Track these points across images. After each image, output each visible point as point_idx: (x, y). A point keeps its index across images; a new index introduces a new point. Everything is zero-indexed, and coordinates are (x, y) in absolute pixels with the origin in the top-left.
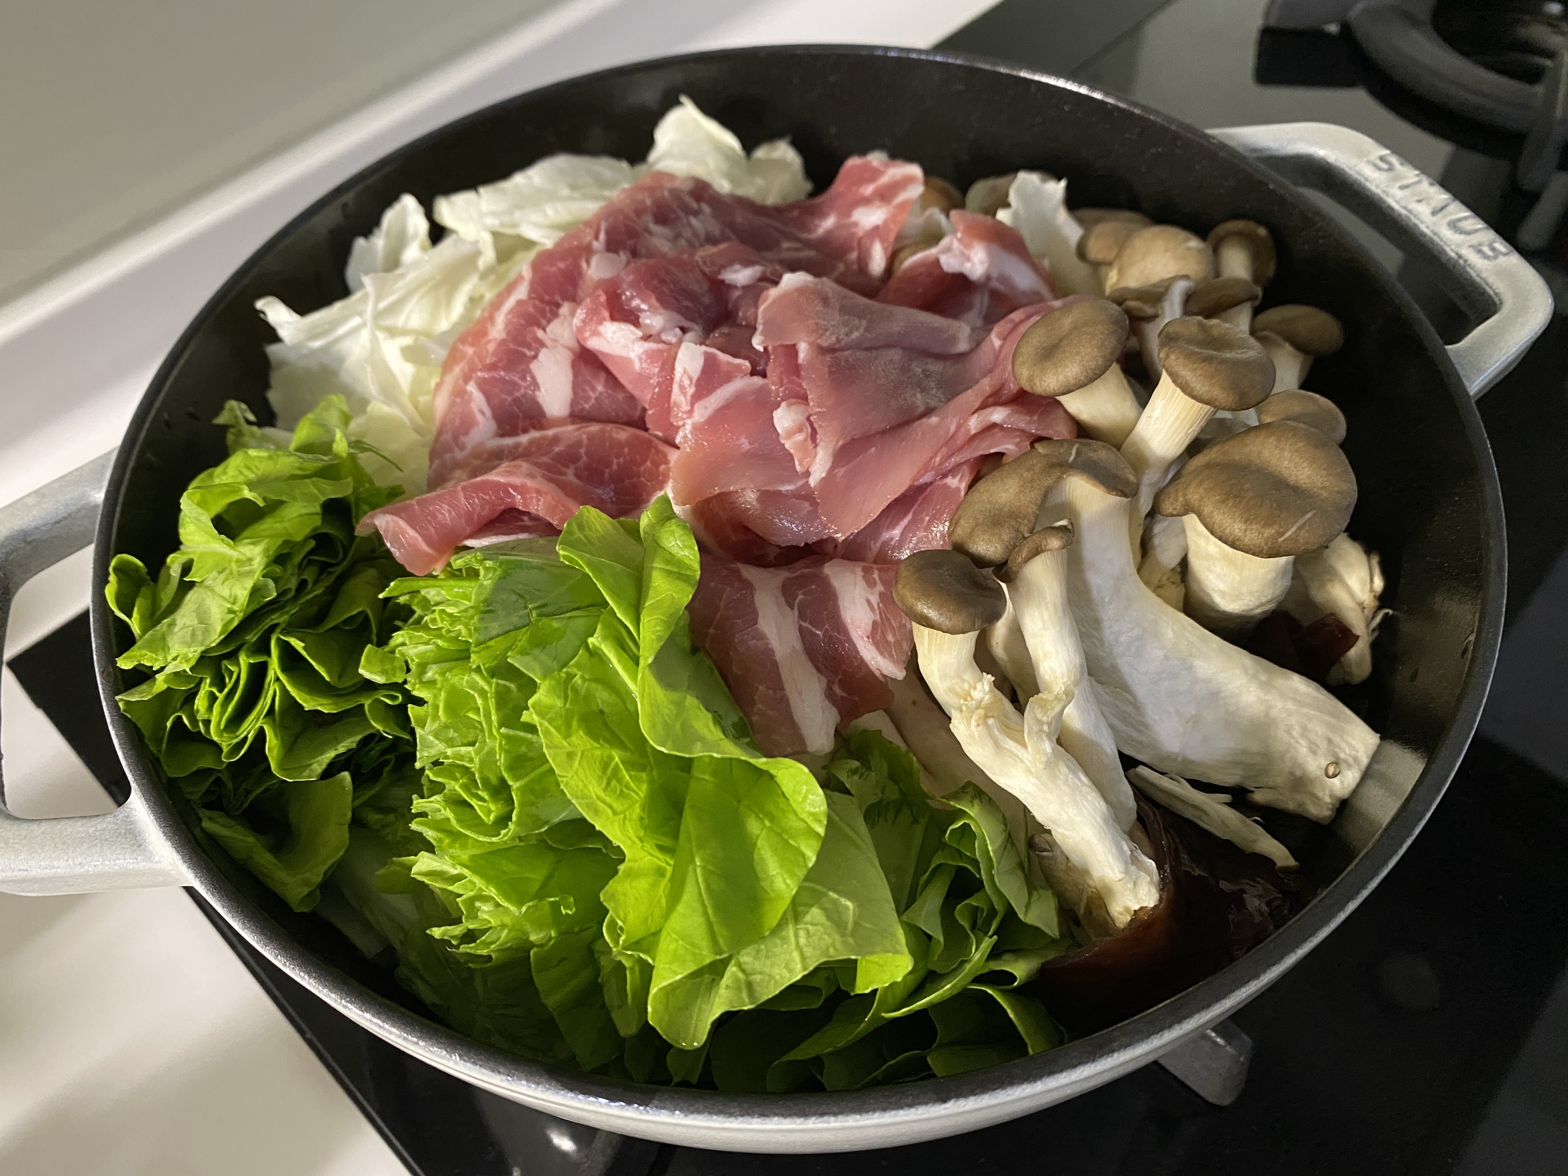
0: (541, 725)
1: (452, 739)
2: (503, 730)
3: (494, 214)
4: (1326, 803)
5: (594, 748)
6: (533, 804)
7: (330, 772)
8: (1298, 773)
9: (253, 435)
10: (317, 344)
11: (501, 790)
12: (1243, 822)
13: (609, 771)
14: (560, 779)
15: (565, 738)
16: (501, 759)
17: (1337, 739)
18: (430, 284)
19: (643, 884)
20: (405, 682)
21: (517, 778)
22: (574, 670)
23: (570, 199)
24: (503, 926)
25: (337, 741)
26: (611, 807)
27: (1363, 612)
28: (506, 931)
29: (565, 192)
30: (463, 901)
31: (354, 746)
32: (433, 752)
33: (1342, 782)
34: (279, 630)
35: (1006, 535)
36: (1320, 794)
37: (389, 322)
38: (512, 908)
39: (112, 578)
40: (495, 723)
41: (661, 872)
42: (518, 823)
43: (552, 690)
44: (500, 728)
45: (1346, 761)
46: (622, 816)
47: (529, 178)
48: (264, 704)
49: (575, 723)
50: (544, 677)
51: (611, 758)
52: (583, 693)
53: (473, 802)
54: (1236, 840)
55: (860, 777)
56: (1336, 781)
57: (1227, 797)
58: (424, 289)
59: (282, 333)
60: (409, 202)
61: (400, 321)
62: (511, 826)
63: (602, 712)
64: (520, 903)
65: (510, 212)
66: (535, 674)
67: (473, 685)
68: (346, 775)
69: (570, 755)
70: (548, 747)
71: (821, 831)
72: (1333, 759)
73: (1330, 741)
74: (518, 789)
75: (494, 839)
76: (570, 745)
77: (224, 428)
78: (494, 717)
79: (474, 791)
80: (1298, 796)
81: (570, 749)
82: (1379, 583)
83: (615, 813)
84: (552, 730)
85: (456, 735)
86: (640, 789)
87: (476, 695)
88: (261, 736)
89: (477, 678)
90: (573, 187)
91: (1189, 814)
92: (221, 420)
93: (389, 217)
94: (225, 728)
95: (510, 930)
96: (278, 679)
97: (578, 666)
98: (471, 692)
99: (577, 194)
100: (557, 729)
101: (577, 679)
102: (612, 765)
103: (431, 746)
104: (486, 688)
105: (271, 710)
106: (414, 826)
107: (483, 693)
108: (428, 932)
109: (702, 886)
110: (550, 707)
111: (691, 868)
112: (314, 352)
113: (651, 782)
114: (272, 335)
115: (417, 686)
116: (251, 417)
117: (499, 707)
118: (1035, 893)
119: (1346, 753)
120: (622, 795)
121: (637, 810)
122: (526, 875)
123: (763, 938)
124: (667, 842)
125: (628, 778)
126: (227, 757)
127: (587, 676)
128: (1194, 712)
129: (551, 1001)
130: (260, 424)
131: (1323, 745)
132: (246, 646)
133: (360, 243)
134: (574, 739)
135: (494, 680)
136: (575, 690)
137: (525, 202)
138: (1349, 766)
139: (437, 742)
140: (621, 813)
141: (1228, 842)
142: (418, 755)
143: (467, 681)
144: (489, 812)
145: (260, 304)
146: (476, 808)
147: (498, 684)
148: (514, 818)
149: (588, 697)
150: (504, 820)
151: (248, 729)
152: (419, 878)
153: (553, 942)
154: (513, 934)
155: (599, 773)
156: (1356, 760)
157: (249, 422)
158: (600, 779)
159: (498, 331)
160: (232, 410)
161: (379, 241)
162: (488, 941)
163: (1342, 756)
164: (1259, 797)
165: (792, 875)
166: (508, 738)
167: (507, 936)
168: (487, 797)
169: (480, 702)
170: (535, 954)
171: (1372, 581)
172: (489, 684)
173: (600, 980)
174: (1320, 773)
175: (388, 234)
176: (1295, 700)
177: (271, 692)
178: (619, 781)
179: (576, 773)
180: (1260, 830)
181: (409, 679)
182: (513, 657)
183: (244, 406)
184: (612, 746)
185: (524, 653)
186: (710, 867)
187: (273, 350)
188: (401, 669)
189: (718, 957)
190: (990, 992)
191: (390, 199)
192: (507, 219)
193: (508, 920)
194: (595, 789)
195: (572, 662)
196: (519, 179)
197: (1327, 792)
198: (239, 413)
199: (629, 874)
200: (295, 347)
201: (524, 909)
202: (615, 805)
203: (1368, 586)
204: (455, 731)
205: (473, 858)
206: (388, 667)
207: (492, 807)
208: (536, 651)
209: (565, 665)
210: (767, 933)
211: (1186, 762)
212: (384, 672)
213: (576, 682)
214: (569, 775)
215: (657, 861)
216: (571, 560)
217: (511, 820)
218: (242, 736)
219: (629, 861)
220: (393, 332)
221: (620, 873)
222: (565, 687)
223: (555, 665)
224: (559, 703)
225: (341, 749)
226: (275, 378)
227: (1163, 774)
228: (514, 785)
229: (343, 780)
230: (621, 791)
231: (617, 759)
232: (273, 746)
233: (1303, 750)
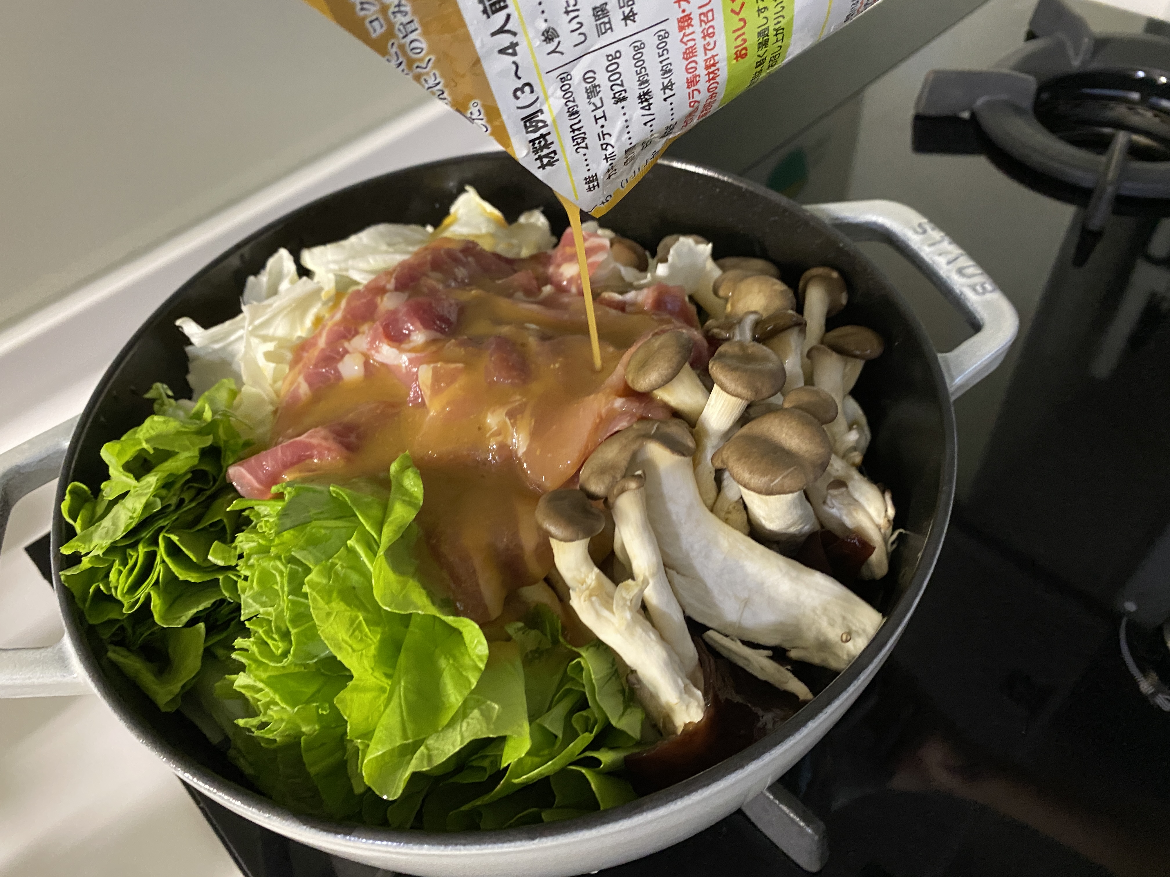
0: (311, 594)
1: (265, 602)
2: (290, 597)
3: (335, 262)
4: (843, 660)
5: (346, 610)
6: (305, 644)
7: (193, 622)
8: (822, 639)
9: (171, 405)
10: (217, 346)
11: (285, 635)
12: (779, 671)
13: (355, 626)
14: (318, 628)
15: (327, 603)
16: (287, 615)
17: (849, 617)
18: (289, 309)
19: (369, 696)
20: (237, 565)
21: (295, 627)
22: (337, 561)
23: (387, 252)
24: (282, 720)
25: (199, 603)
26: (351, 647)
27: (880, 531)
28: (284, 724)
29: (384, 247)
30: (262, 704)
31: (209, 606)
32: (252, 610)
33: (854, 646)
34: (164, 530)
35: (607, 479)
36: (840, 654)
37: (264, 332)
38: (289, 709)
39: (68, 497)
40: (286, 593)
41: (382, 690)
42: (294, 655)
43: (321, 573)
44: (288, 595)
45: (857, 632)
46: (360, 653)
47: (361, 239)
48: (153, 577)
49: (335, 595)
50: (316, 564)
51: (357, 617)
52: (342, 575)
53: (269, 642)
54: (771, 680)
55: (523, 633)
56: (850, 644)
57: (769, 653)
58: (285, 312)
59: (193, 340)
60: (283, 253)
61: (270, 331)
62: (290, 657)
63: (354, 588)
64: (294, 706)
65: (346, 260)
66: (310, 562)
67: (276, 568)
68: (202, 625)
69: (329, 614)
70: (314, 608)
71: (482, 666)
72: (847, 631)
73: (844, 618)
74: (296, 633)
75: (279, 665)
76: (329, 607)
77: (152, 401)
78: (286, 589)
79: (270, 634)
80: (823, 655)
81: (328, 610)
82: (891, 512)
83: (354, 650)
84: (318, 598)
85: (267, 600)
86: (375, 637)
87: (277, 575)
88: (148, 598)
89: (279, 564)
90: (389, 245)
91: (741, 663)
92: (149, 395)
93: (271, 262)
94: (127, 592)
95: (287, 723)
96: (163, 561)
97: (339, 558)
98: (274, 572)
99: (391, 250)
100: (322, 598)
101: (338, 567)
102: (357, 622)
103: (250, 606)
104: (284, 570)
105: (157, 582)
106: (234, 656)
107: (281, 573)
108: (236, 722)
109: (402, 698)
110: (318, 584)
111: (397, 687)
112: (215, 351)
113: (383, 633)
114: (187, 341)
115: (244, 568)
116: (170, 393)
117: (289, 583)
118: (629, 711)
119: (856, 626)
120: (361, 640)
121: (372, 650)
122: (303, 689)
123: (436, 732)
124: (389, 671)
125: (367, 630)
126: (127, 610)
127: (345, 565)
128: (747, 596)
129: (313, 770)
130: (176, 398)
131: (839, 620)
132: (143, 540)
133: (251, 279)
134: (334, 604)
135: (289, 565)
136: (337, 574)
137: (357, 254)
138: (859, 635)
139: (254, 604)
140: (359, 651)
141: (766, 682)
142: (242, 612)
143: (272, 566)
144: (278, 648)
145: (178, 323)
146: (271, 645)
147: (291, 568)
148: (292, 652)
149: (345, 578)
150: (285, 654)
151: (141, 594)
152: (238, 689)
153: (316, 732)
154: (288, 726)
155: (348, 626)
156: (864, 631)
157: (169, 397)
158: (348, 630)
159: (322, 342)
160: (158, 389)
161: (264, 278)
162: (273, 729)
163: (854, 628)
164: (793, 654)
165: (460, 693)
166: (293, 603)
167: (285, 726)
168: (278, 639)
169: (279, 579)
170: (305, 740)
171: (886, 511)
172: (286, 567)
173: (345, 758)
174: (838, 639)
175: (270, 273)
176: (817, 590)
177: (157, 570)
178: (361, 632)
179: (331, 624)
180: (790, 675)
181: (239, 564)
182: (295, 552)
183: (165, 386)
184: (359, 610)
185: (302, 549)
186: (409, 686)
187: (189, 349)
188: (234, 557)
189: (405, 742)
190: (584, 771)
191: (272, 251)
192: (343, 265)
193: (285, 716)
194: (343, 635)
195: (335, 556)
196: (353, 239)
197: (845, 652)
198: (162, 390)
199: (356, 688)
200: (202, 348)
201: (296, 709)
202: (354, 646)
203: (883, 513)
204: (267, 597)
205: (269, 677)
206: (227, 555)
207: (280, 644)
208: (311, 548)
209: (331, 557)
210: (440, 729)
211: (740, 628)
212: (223, 559)
213: (337, 569)
214: (326, 626)
215: (379, 682)
216: (337, 494)
217: (289, 653)
218: (137, 597)
219: (356, 680)
220: (265, 339)
221: (349, 687)
222: (329, 571)
223: (323, 557)
224: (324, 581)
225: (201, 608)
226: (191, 366)
227: (727, 636)
228: (293, 631)
229: (201, 627)
230: (362, 638)
231: (361, 618)
232: (156, 604)
233: (824, 624)
